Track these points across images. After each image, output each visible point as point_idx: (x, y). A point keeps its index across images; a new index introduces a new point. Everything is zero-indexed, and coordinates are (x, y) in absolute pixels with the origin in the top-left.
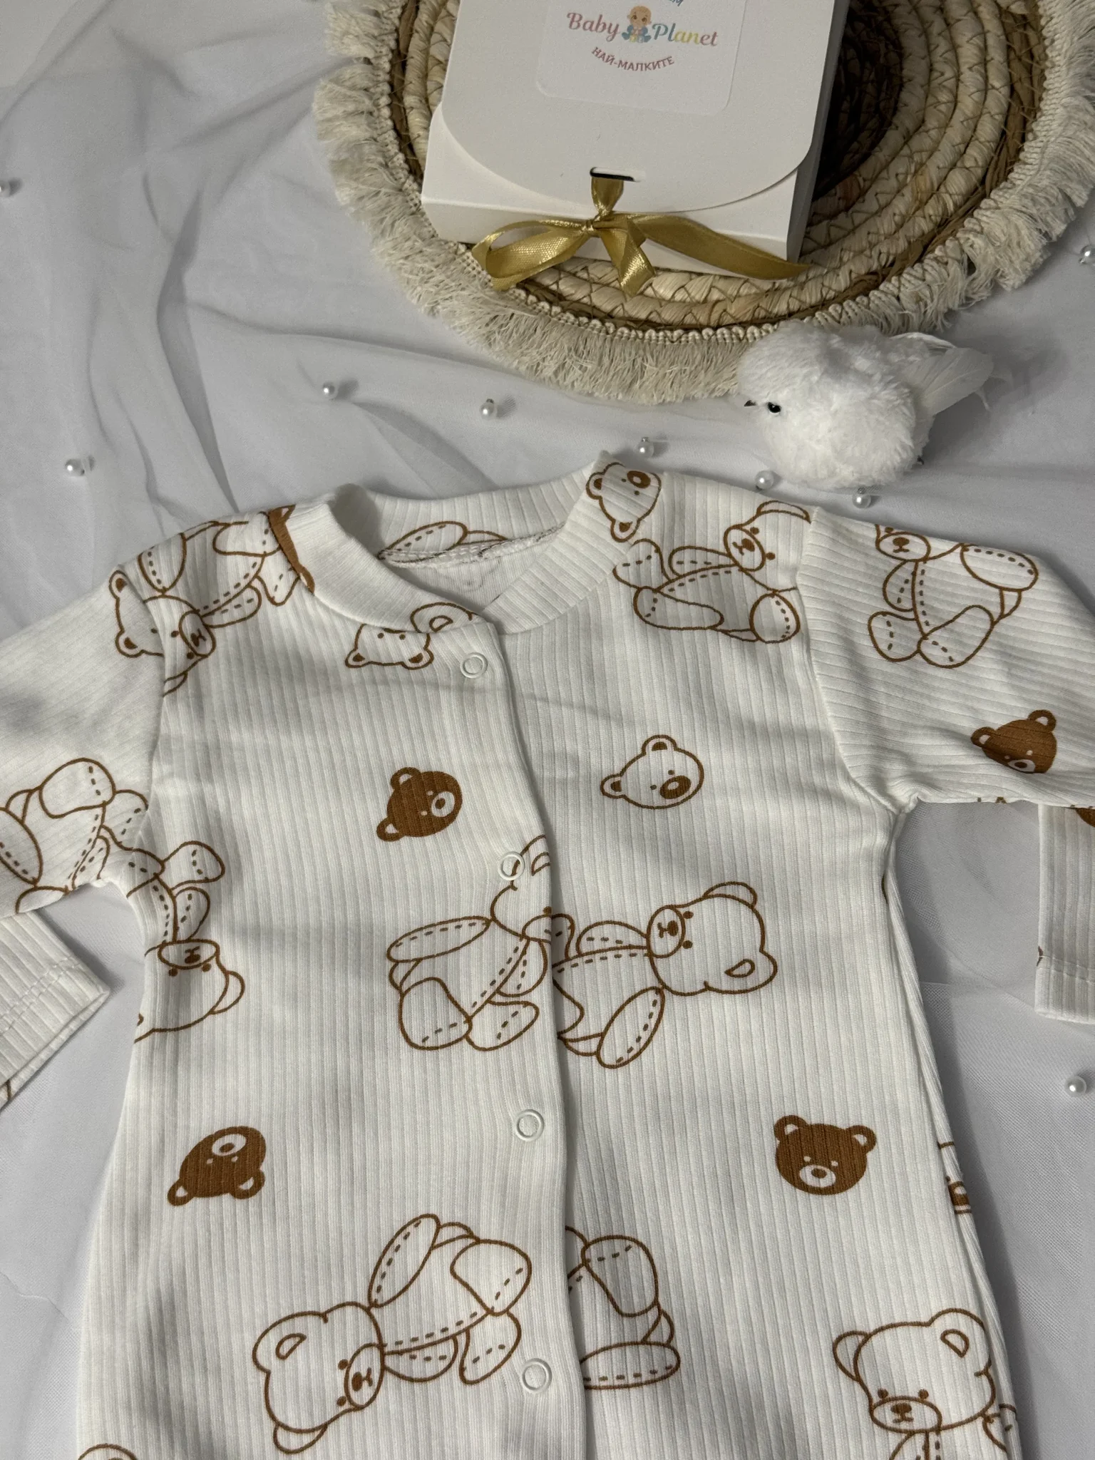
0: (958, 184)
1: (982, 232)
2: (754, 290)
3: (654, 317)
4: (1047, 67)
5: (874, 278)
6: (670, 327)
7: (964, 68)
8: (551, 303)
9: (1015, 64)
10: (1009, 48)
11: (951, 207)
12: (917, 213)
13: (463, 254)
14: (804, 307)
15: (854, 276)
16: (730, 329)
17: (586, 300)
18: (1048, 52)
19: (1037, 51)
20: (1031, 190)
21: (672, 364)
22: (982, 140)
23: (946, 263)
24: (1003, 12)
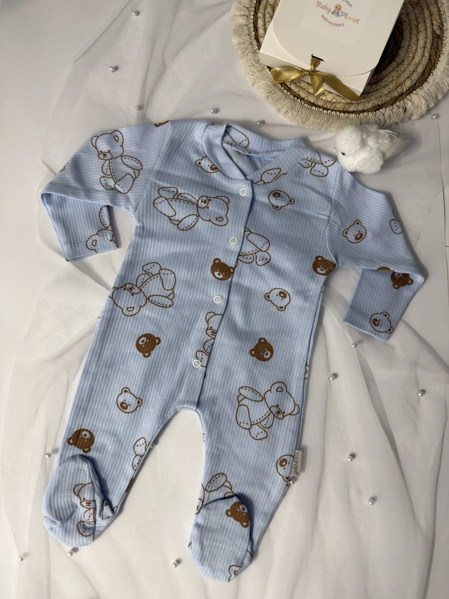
0: (408, 83)
1: (411, 101)
2: (345, 102)
3: (315, 103)
4: (442, 54)
5: (379, 107)
6: (319, 107)
7: (419, 48)
8: (288, 91)
9: (433, 50)
10: (432, 44)
11: (405, 90)
12: (395, 90)
13: (266, 69)
14: (358, 111)
15: (373, 105)
16: (336, 112)
17: (297, 92)
18: (443, 49)
19: (440, 47)
20: (428, 91)
21: (318, 119)
22: (418, 72)
23: (399, 108)
24: (434, 32)
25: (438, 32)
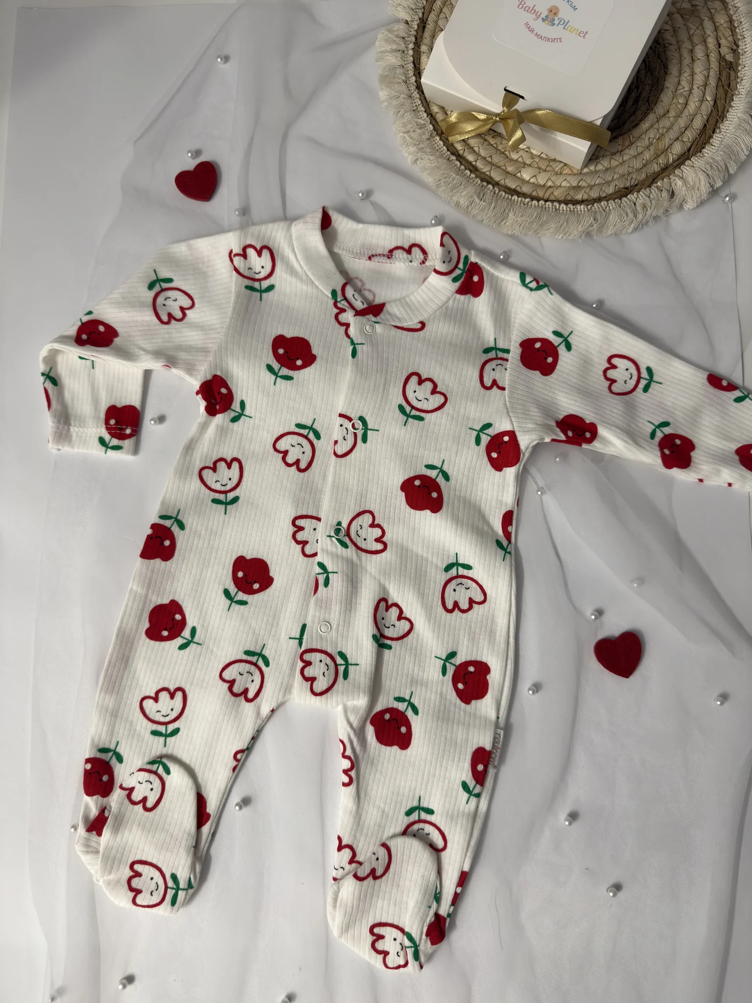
0: (677, 149)
1: (682, 178)
3: (518, 189)
5: (626, 191)
6: (524, 195)
8: (471, 172)
9: (721, 90)
10: (720, 79)
11: (671, 160)
12: (654, 161)
14: (590, 199)
15: (617, 188)
19: (733, 84)
20: (711, 161)
22: (695, 128)
23: (662, 191)
24: (721, 58)
25: (729, 57)
